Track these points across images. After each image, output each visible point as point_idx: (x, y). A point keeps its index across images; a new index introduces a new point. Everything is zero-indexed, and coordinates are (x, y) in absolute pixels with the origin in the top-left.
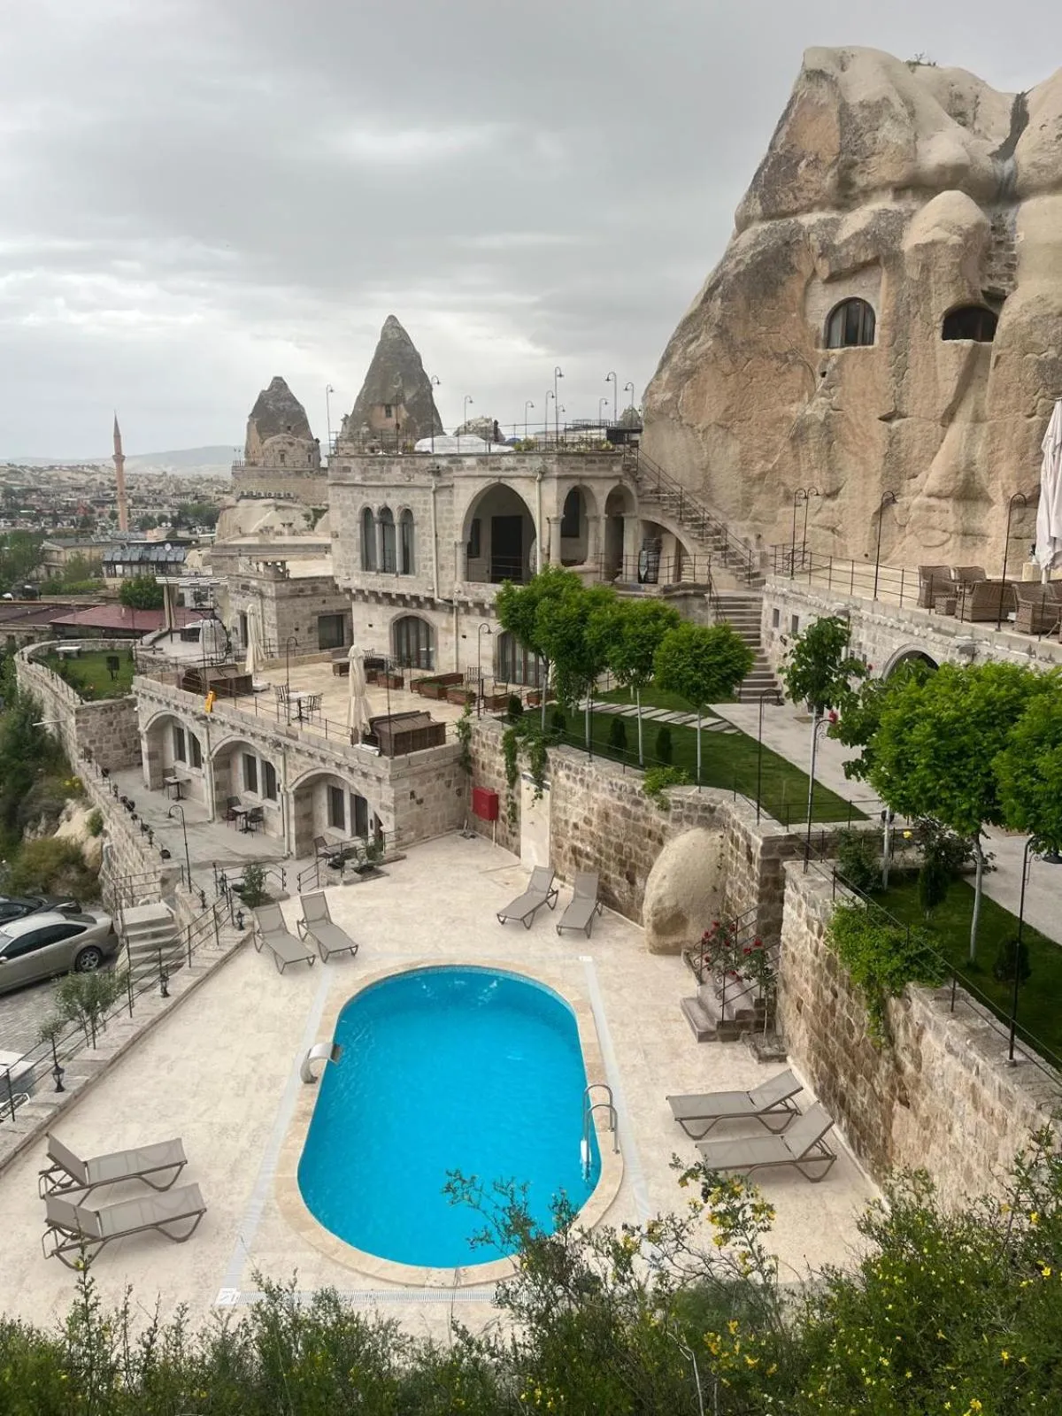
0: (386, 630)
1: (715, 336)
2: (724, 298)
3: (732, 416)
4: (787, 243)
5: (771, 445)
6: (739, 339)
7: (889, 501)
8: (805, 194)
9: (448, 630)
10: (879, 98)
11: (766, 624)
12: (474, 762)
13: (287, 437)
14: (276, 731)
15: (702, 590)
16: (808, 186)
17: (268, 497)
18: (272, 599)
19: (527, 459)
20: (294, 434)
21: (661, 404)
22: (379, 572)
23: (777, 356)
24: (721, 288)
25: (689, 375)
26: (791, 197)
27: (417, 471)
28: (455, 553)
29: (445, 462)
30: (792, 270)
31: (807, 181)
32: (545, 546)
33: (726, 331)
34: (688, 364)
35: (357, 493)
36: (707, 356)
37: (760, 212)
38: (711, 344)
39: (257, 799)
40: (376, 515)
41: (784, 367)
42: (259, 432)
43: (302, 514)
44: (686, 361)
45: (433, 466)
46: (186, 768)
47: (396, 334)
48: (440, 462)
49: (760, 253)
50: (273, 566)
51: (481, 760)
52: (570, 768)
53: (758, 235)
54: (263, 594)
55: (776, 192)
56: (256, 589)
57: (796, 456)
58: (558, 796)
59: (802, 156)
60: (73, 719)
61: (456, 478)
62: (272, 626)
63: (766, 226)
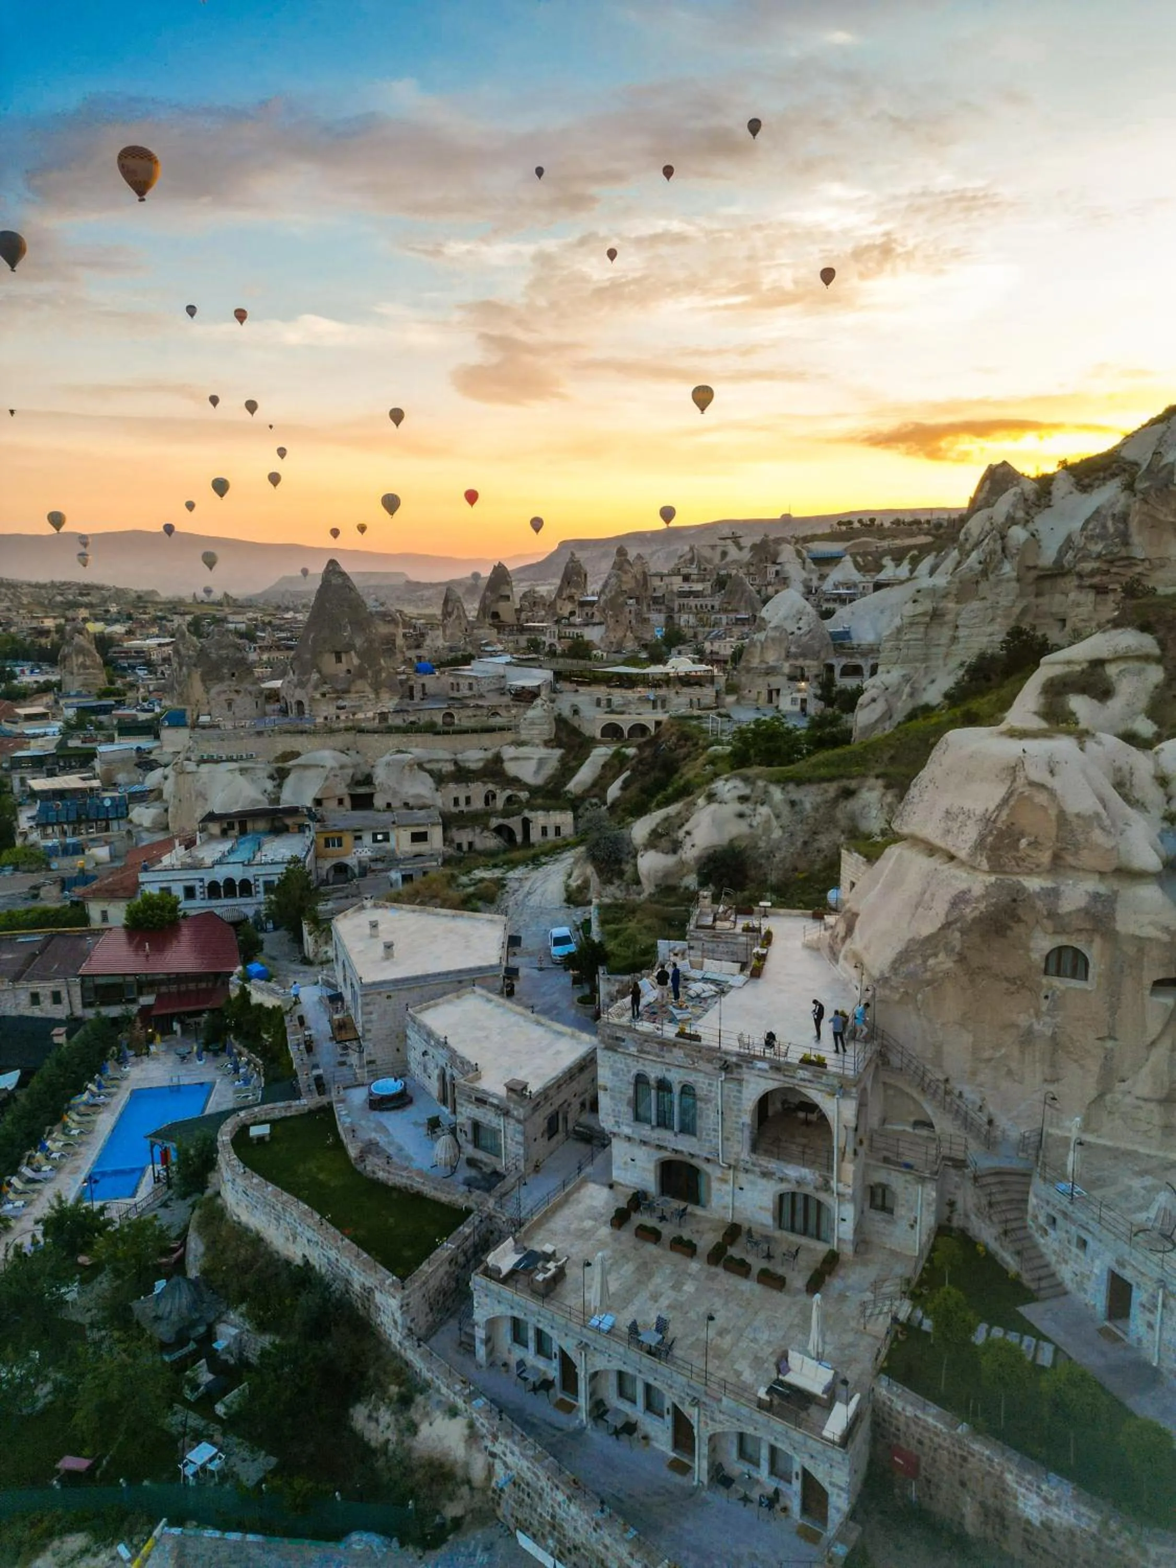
0: (651, 1166)
1: (956, 961)
2: (963, 932)
3: (969, 1018)
4: (1014, 900)
5: (1000, 1042)
6: (975, 964)
7: (1101, 1096)
8: (1026, 864)
9: (724, 1181)
10: (1090, 812)
11: (1036, 1217)
12: (884, 1420)
13: (233, 684)
14: (689, 1386)
15: (960, 1164)
16: (1029, 859)
17: (230, 760)
18: (519, 1121)
19: (824, 1077)
20: (241, 680)
21: (902, 998)
22: (653, 1128)
23: (1007, 979)
24: (959, 925)
25: (929, 983)
26: (1013, 863)
27: (701, 1058)
28: (742, 1131)
29: (734, 1059)
30: (1019, 920)
31: (1029, 856)
32: (842, 1144)
33: (965, 958)
34: (928, 975)
35: (629, 1060)
36: (947, 973)
37: (985, 865)
38: (951, 965)
39: (636, 1412)
40: (653, 1083)
41: (1013, 988)
42: (203, 681)
43: (265, 774)
44: (926, 971)
45: (720, 1059)
46: (530, 1356)
47: (340, 581)
48: (728, 1058)
49: (993, 905)
50: (517, 1090)
51: (895, 1422)
52: (1023, 1479)
53: (987, 887)
54: (506, 1113)
55: (1001, 856)
56: (497, 1107)
57: (1022, 1052)
58: (1004, 1490)
59: (1022, 835)
60: (394, 1303)
61: (746, 1074)
62: (517, 1143)
63: (992, 879)
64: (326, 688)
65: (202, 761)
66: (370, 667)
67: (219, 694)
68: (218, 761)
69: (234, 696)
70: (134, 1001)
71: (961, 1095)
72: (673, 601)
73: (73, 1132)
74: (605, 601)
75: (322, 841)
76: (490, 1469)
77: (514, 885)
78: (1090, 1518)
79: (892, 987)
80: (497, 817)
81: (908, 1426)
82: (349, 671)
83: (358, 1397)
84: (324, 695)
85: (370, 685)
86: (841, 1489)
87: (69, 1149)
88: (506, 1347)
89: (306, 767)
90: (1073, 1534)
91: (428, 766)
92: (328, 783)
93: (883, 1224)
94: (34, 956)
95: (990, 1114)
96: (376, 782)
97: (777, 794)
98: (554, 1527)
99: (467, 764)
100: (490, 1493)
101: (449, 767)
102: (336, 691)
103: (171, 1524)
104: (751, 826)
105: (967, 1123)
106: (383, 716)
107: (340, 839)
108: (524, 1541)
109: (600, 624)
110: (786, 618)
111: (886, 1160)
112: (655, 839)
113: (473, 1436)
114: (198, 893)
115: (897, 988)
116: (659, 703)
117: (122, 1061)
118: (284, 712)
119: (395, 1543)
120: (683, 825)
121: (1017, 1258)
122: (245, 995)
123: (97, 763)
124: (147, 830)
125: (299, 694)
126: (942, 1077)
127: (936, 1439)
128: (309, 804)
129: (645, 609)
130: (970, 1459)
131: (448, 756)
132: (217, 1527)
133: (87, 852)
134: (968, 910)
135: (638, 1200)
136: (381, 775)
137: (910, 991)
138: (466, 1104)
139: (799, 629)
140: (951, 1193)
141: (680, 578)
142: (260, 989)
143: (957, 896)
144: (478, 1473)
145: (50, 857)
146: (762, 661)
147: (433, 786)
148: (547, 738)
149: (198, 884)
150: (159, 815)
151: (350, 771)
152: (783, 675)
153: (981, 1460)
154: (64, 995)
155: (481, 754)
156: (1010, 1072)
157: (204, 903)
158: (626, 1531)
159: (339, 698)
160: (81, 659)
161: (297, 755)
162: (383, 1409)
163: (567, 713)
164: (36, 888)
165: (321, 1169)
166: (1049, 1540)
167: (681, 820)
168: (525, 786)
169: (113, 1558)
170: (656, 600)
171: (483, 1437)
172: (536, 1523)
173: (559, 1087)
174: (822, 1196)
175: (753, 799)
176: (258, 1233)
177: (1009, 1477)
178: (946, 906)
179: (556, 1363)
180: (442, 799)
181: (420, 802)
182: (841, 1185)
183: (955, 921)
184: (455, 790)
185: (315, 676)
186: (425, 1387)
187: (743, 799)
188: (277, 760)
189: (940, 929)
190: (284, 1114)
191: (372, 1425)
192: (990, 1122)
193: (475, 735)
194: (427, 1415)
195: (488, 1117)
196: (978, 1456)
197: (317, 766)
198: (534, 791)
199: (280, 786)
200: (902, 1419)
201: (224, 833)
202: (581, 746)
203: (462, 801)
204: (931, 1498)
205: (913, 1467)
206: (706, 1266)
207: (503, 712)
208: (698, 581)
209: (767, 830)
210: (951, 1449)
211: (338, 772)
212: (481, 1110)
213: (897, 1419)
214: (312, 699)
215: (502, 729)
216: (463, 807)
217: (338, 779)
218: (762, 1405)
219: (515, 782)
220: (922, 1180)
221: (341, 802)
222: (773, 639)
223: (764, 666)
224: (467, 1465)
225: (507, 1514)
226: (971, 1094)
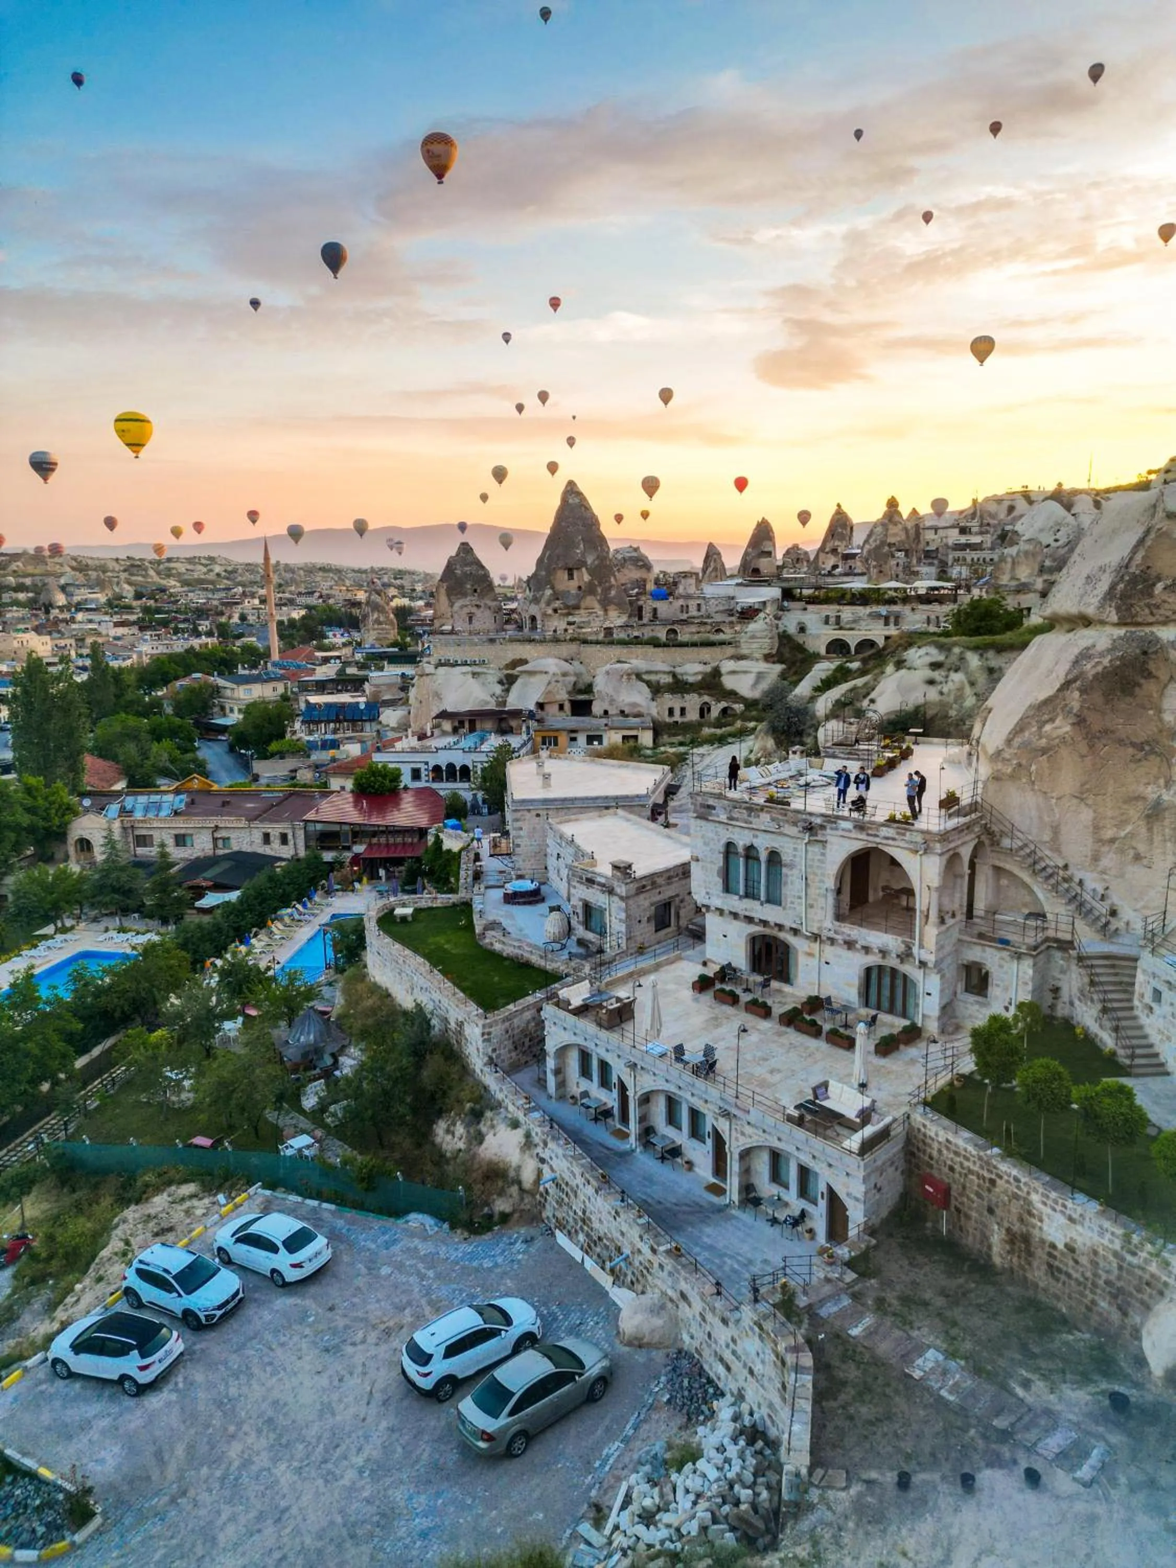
0: (742, 942)
1: (1073, 724)
2: (1083, 691)
3: (1088, 790)
4: (1145, 653)
5: (1124, 818)
6: (1096, 727)
8: (1162, 611)
9: (810, 955)
11: (1142, 996)
12: (918, 1149)
13: (474, 599)
14: (722, 1099)
15: (1065, 946)
16: (1166, 606)
17: (465, 664)
18: (622, 898)
19: (908, 833)
20: (482, 596)
21: (1014, 770)
22: (741, 898)
23: (1133, 745)
24: (1078, 683)
25: (1044, 751)
26: (1147, 611)
27: (787, 821)
28: (826, 896)
29: (818, 821)
30: (1149, 675)
31: (1164, 601)
32: (924, 908)
33: (1084, 720)
34: (1043, 742)
35: (720, 828)
36: (1063, 740)
37: (1114, 618)
38: (1068, 728)
39: (681, 1137)
40: (741, 850)
41: (1140, 755)
42: (449, 595)
43: (496, 679)
44: (1041, 738)
45: (805, 821)
46: (593, 1087)
47: (577, 501)
48: (813, 819)
49: (1117, 658)
50: (623, 869)
51: (929, 1150)
52: (1048, 1197)
53: (1114, 641)
54: (611, 892)
55: (1132, 605)
56: (603, 885)
57: (1150, 830)
58: (1030, 1213)
59: (1159, 579)
60: (478, 1031)
61: (830, 835)
62: (621, 920)
63: (1122, 631)
64: (557, 604)
65: (440, 664)
66: (600, 584)
67: (462, 607)
68: (455, 665)
69: (474, 610)
70: (348, 848)
71: (1081, 883)
72: (947, 555)
73: (277, 937)
74: (869, 552)
75: (539, 739)
76: (540, 1173)
77: (696, 759)
78: (1113, 1234)
79: (1004, 759)
80: (709, 727)
81: (940, 1151)
82: (580, 588)
83: (440, 1114)
84: (555, 611)
85: (599, 601)
86: (857, 1199)
87: (268, 948)
88: (575, 1081)
89: (531, 673)
90: (1095, 1253)
91: (645, 677)
92: (550, 688)
93: (977, 1007)
94: (273, 806)
95: (1113, 905)
96: (595, 690)
97: (974, 660)
98: (583, 1221)
99: (685, 678)
100: (538, 1197)
101: (667, 679)
102: (567, 607)
103: (264, 1187)
104: (941, 693)
105: (1080, 907)
106: (609, 631)
107: (556, 738)
108: (561, 1238)
109: (863, 574)
110: (1041, 530)
111: (981, 936)
112: (839, 709)
113: (528, 1143)
114: (423, 775)
115: (1008, 760)
116: (892, 620)
117: (329, 892)
118: (520, 628)
119: (446, 1226)
120: (868, 694)
121: (1114, 1035)
122: (438, 842)
123: (366, 686)
124: (393, 729)
125: (534, 610)
126: (1061, 864)
127: (966, 1164)
128: (532, 707)
129: (914, 561)
130: (999, 1182)
131: (667, 668)
132: (299, 1194)
133: (342, 748)
134: (1089, 666)
135: (727, 973)
136: (601, 684)
137: (1024, 762)
138: (578, 885)
139: (1056, 540)
140: (1054, 978)
141: (957, 531)
142: (450, 836)
143: (1080, 654)
144: (528, 1177)
145: (310, 749)
146: (1013, 578)
147: (650, 696)
148: (766, 651)
149: (423, 767)
150: (405, 717)
151: (572, 679)
152: (1035, 591)
153: (1008, 1182)
154: (290, 837)
155: (700, 668)
156: (1138, 857)
157: (428, 785)
158: (640, 1217)
159: (569, 614)
160: (376, 616)
161: (524, 662)
162: (459, 1123)
163: (792, 629)
164: (295, 771)
165: (448, 942)
166: (1071, 1263)
167: (869, 689)
168: (743, 700)
169: (214, 1203)
170: (928, 555)
171: (536, 1146)
172: (571, 1220)
173: (669, 878)
174: (907, 969)
175: (947, 666)
176: (387, 990)
177: (1035, 1198)
178: (1067, 666)
179: (615, 1093)
180: (656, 709)
181: (635, 710)
182: (922, 951)
183: (1074, 680)
184: (670, 700)
185: (548, 592)
186: (497, 1106)
187: (935, 666)
188: (507, 667)
189: (1059, 690)
190: (430, 905)
191: (449, 1137)
192: (1113, 913)
193: (696, 649)
194: (493, 1127)
195: (597, 898)
196: (1006, 1177)
197: (541, 672)
198: (751, 704)
199: (507, 691)
200: (935, 1145)
201: (455, 730)
202: (803, 661)
203: (677, 712)
204: (961, 1229)
205: (944, 1195)
206: (778, 1026)
207: (727, 629)
208: (977, 534)
209: (960, 697)
210: (981, 1172)
211: (561, 679)
212: (590, 890)
213: (930, 1146)
214: (545, 615)
215: (722, 643)
216: (677, 717)
217: (559, 685)
218: (790, 1119)
219: (732, 695)
220: (1019, 956)
221: (561, 707)
222: (1026, 553)
223: (1014, 583)
224: (519, 1168)
225: (551, 1215)
226: (1093, 883)
